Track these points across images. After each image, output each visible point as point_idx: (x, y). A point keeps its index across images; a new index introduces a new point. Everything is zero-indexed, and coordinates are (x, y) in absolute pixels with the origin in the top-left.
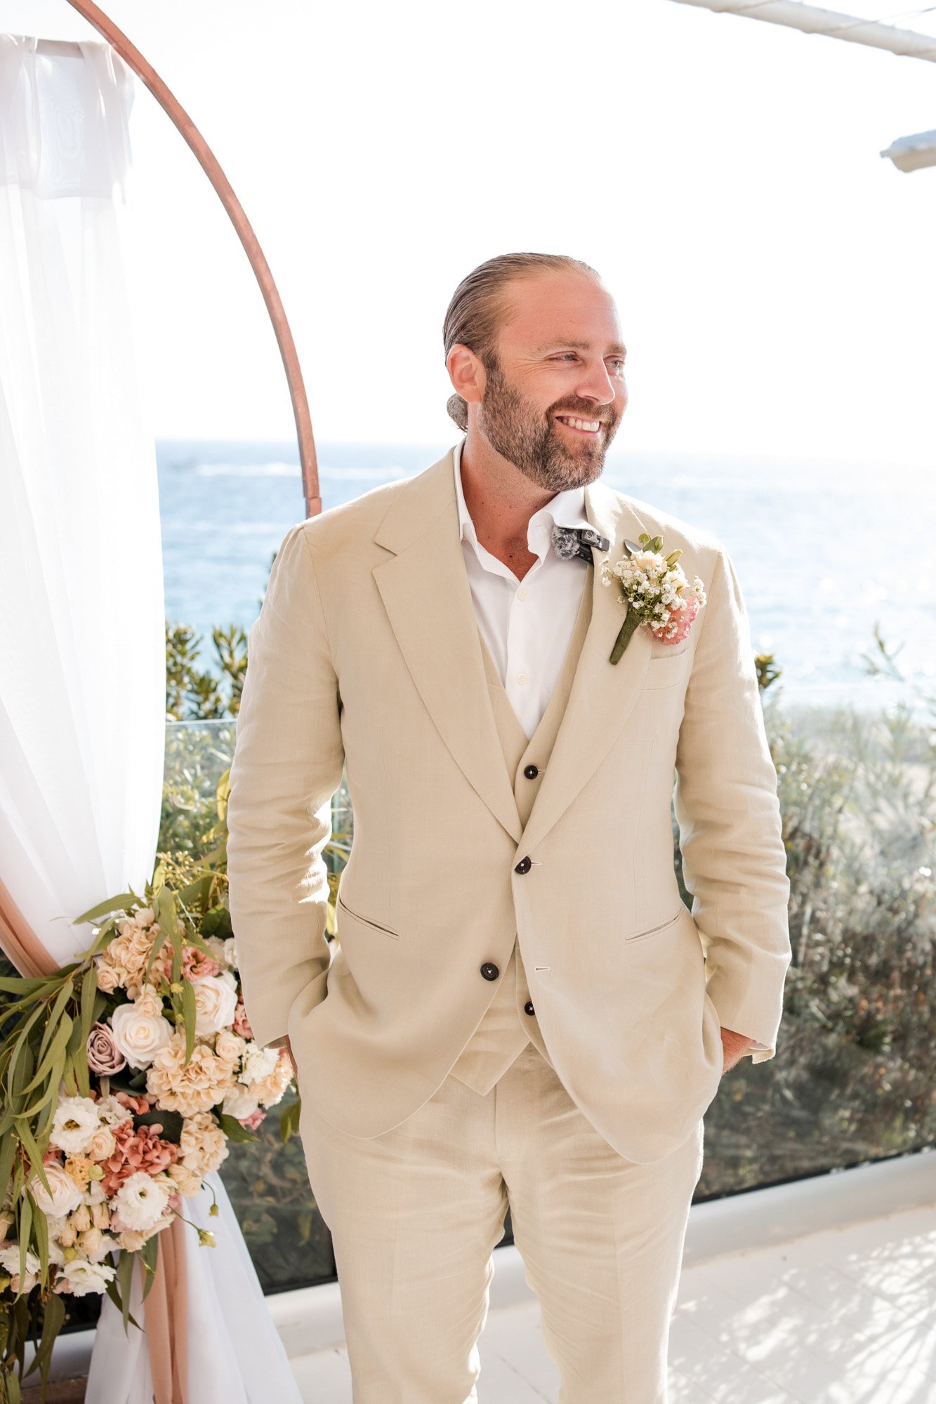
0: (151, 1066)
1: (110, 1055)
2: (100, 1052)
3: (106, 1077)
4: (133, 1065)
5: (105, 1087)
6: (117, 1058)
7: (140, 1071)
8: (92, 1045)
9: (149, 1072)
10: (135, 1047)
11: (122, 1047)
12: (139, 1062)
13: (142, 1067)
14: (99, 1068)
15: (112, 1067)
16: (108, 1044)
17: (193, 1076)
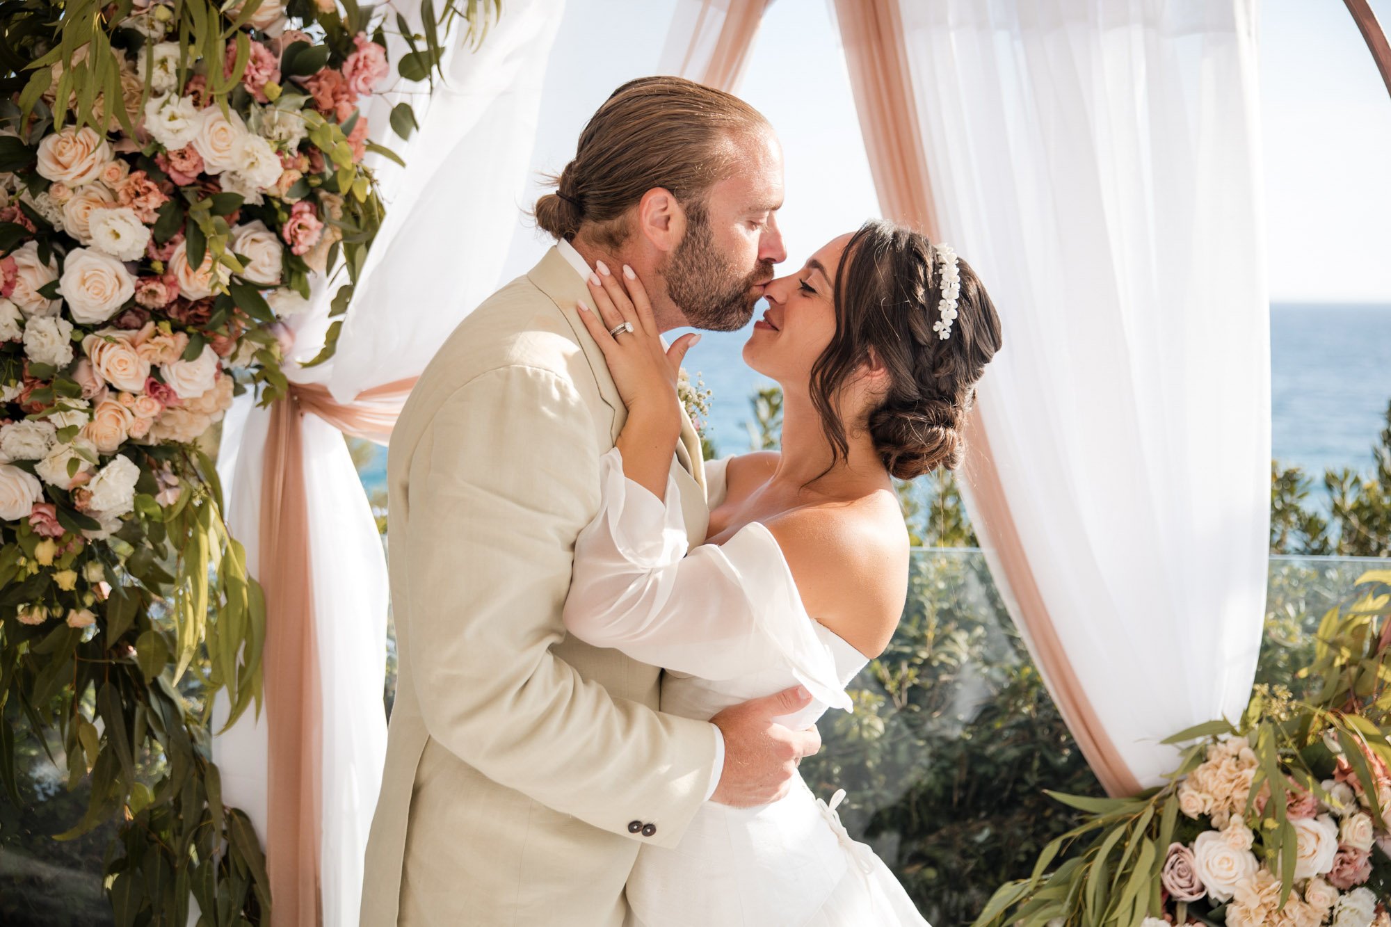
0: (1231, 901)
1: (1190, 881)
2: (1180, 876)
3: (1183, 902)
4: (1213, 895)
5: (1182, 914)
6: (1197, 886)
7: (1220, 904)
8: (1172, 867)
9: (1230, 906)
10: (1216, 877)
11: (1202, 875)
12: (1220, 893)
13: (1222, 899)
14: (1176, 892)
15: (1191, 894)
16: (1190, 870)
17: (1276, 918)
